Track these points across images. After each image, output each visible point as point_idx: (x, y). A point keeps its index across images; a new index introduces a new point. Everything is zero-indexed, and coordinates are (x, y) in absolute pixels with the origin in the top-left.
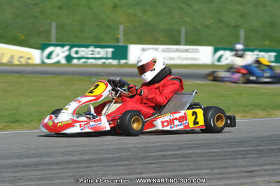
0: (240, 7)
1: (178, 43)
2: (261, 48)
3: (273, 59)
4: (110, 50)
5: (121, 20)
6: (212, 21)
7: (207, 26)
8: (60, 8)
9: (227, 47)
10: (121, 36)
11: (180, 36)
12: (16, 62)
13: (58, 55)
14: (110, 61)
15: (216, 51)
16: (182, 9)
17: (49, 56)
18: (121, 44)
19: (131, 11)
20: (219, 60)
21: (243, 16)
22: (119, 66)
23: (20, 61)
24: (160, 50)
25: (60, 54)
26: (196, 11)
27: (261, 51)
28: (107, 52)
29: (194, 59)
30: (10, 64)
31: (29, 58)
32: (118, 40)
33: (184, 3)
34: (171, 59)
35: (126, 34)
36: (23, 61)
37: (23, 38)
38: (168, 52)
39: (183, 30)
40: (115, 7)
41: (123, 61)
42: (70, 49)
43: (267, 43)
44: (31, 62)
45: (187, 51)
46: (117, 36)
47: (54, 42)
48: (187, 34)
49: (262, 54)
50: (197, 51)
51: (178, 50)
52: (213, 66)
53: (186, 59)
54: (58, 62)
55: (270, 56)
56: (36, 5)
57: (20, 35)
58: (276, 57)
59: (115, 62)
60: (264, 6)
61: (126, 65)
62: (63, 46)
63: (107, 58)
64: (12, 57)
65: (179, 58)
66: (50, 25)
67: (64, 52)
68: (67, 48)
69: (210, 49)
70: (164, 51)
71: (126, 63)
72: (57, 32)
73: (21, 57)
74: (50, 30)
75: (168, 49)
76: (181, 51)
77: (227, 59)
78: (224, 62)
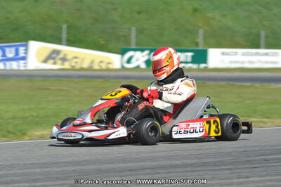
1: (258, 47)
4: (190, 54)
5: (200, 24)
8: (139, 13)
10: (200, 40)
11: (259, 40)
12: (96, 67)
13: (137, 60)
14: (190, 65)
17: (129, 61)
18: (201, 48)
19: (210, 15)
22: (199, 70)
23: (100, 66)
24: (240, 53)
25: (139, 59)
28: (187, 56)
29: (273, 63)
30: (90, 69)
31: (109, 63)
32: (197, 44)
34: (250, 62)
35: (205, 37)
36: (104, 66)
37: (103, 43)
38: (249, 55)
39: (263, 33)
40: (195, 10)
41: (203, 66)
42: (149, 54)
44: (111, 67)
45: (267, 54)
46: (196, 40)
47: (134, 47)
48: (266, 37)
50: (276, 55)
51: (257, 54)
53: (267, 62)
54: (138, 67)
56: (115, 9)
57: (100, 40)
59: (195, 66)
61: (206, 69)
62: (142, 50)
63: (186, 63)
64: (92, 62)
65: (259, 61)
66: (130, 29)
67: (143, 56)
68: (146, 52)
70: (244, 54)
71: (205, 67)
72: (137, 36)
73: (101, 62)
74: (130, 35)
75: (248, 53)
76: (261, 55)
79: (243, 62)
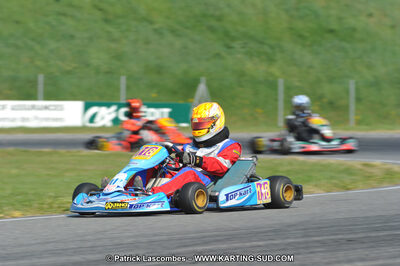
1: (36, 99)
2: (148, 102)
6: (75, 65)
7: (69, 72)
9: (104, 101)
15: (87, 107)
20: (92, 119)
24: (9, 107)
26: (51, 51)
27: (149, 106)
29: (57, 119)
34: (24, 119)
39: (41, 78)
43: (154, 95)
45: (46, 108)
48: (45, 84)
49: (152, 110)
50: (61, 108)
51: (33, 107)
52: (83, 129)
53: (47, 119)
55: (162, 113)
58: (170, 113)
60: (148, 42)
65: (36, 118)
69: (79, 105)
70: (13, 109)
75: (19, 106)
76: (40, 109)
77: (103, 118)
78: (99, 123)
79: (13, 120)
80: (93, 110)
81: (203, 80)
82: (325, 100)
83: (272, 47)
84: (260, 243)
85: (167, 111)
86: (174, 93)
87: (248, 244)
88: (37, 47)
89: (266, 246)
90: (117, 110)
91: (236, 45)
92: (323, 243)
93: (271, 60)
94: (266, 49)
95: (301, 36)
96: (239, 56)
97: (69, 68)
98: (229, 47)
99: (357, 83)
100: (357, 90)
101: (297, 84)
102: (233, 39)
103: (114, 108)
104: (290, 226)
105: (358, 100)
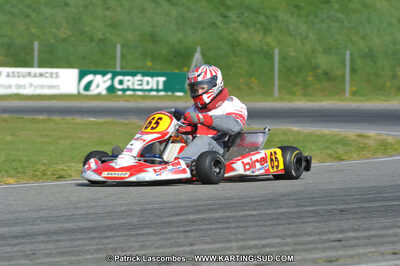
0: (108, 13)
1: (32, 66)
2: (143, 71)
3: (161, 87)
6: (69, 33)
7: (64, 40)
9: (100, 69)
15: (82, 75)
16: (27, 16)
20: (88, 87)
21: (114, 25)
24: (4, 74)
26: (46, 19)
27: (144, 75)
29: (53, 87)
33: (29, 7)
34: (19, 86)
39: (36, 45)
43: (149, 64)
45: (41, 75)
48: (40, 52)
49: (147, 79)
50: (56, 76)
51: (29, 74)
52: (78, 96)
53: (42, 87)
55: (157, 82)
58: (165, 82)
60: (143, 11)
65: (31, 85)
69: (74, 73)
70: (8, 76)
76: (35, 76)
77: (98, 86)
78: (94, 91)
79: (10, 86)
80: (89, 78)
81: (199, 49)
82: (319, 71)
83: (267, 17)
84: (253, 213)
85: (162, 79)
86: (170, 61)
87: (240, 213)
88: (33, 15)
89: (259, 215)
90: (113, 79)
91: (232, 15)
92: (316, 213)
93: (266, 30)
94: (262, 19)
95: (296, 6)
96: (234, 25)
97: (65, 36)
98: (225, 17)
99: (351, 54)
100: (352, 61)
101: (293, 54)
102: (229, 8)
103: (109, 76)
104: (283, 196)
105: (353, 71)
